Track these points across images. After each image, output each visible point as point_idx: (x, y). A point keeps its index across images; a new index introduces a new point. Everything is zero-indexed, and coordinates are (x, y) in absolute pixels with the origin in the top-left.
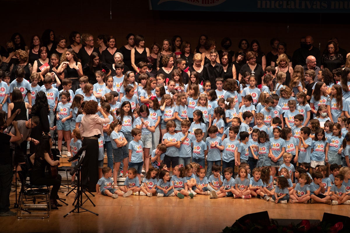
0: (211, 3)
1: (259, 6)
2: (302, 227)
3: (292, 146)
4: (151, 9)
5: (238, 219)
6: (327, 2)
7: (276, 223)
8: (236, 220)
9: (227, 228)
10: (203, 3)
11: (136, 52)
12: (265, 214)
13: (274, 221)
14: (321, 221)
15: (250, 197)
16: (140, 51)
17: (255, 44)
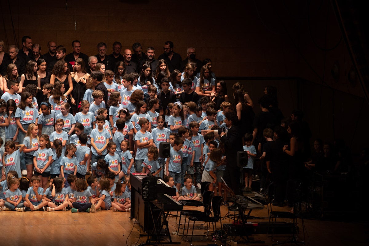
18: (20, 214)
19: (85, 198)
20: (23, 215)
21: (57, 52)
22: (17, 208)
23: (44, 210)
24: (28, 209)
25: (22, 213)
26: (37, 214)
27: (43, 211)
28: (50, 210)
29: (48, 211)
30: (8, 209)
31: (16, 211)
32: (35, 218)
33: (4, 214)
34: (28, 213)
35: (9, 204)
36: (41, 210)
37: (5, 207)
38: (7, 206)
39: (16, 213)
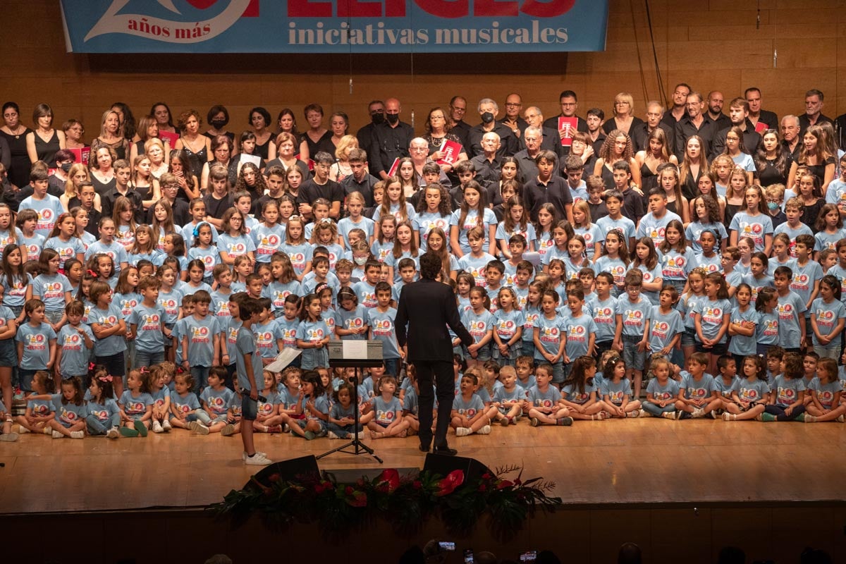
0: (194, 36)
1: (292, 41)
2: (384, 484)
3: (358, 322)
4: (70, 49)
5: (255, 474)
6: (427, 31)
7: (331, 479)
8: (252, 477)
9: (233, 492)
10: (177, 36)
11: (38, 141)
12: (310, 461)
13: (329, 475)
14: (422, 469)
15: (279, 429)
16: (46, 137)
17: (287, 116)
18: (669, 423)
19: (792, 394)
20: (677, 426)
21: (732, 108)
22: (666, 413)
23: (715, 417)
24: (686, 416)
25: (675, 422)
26: (704, 424)
27: (713, 418)
28: (727, 418)
29: (725, 420)
30: (648, 414)
31: (663, 417)
32: (699, 432)
33: (643, 422)
34: (684, 422)
35: (651, 406)
36: (708, 416)
37: (642, 411)
38: (645, 408)
39: (665, 422)
